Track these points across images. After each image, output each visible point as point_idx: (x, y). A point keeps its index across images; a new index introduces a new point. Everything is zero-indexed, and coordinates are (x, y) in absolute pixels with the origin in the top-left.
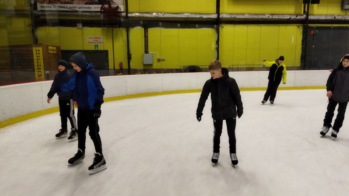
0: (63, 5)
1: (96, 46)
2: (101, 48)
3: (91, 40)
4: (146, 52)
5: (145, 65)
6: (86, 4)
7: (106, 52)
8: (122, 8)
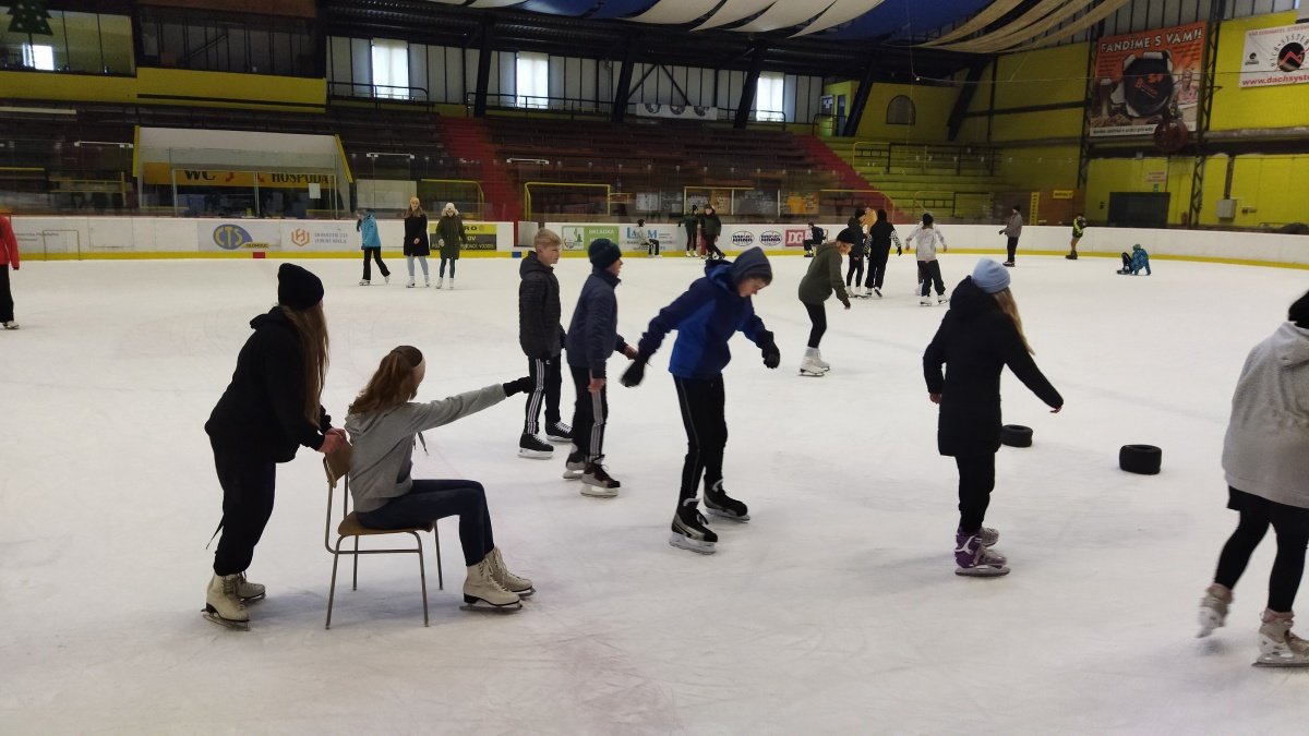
0: (1118, 128)
1: (1156, 186)
2: (1161, 189)
3: (1151, 177)
4: (1227, 196)
5: (1222, 219)
6: (1148, 123)
7: (1166, 196)
8: (1192, 126)
